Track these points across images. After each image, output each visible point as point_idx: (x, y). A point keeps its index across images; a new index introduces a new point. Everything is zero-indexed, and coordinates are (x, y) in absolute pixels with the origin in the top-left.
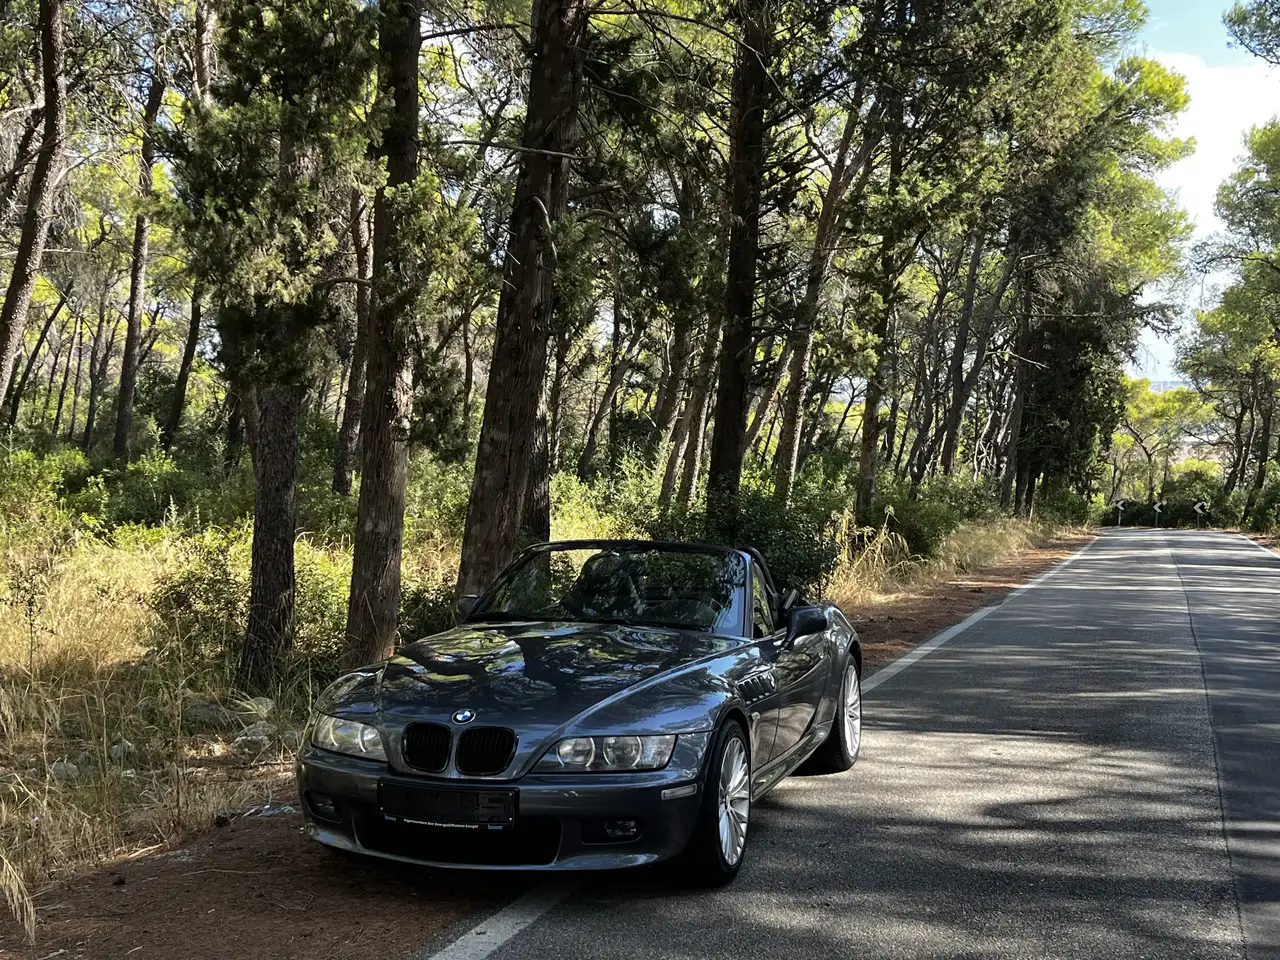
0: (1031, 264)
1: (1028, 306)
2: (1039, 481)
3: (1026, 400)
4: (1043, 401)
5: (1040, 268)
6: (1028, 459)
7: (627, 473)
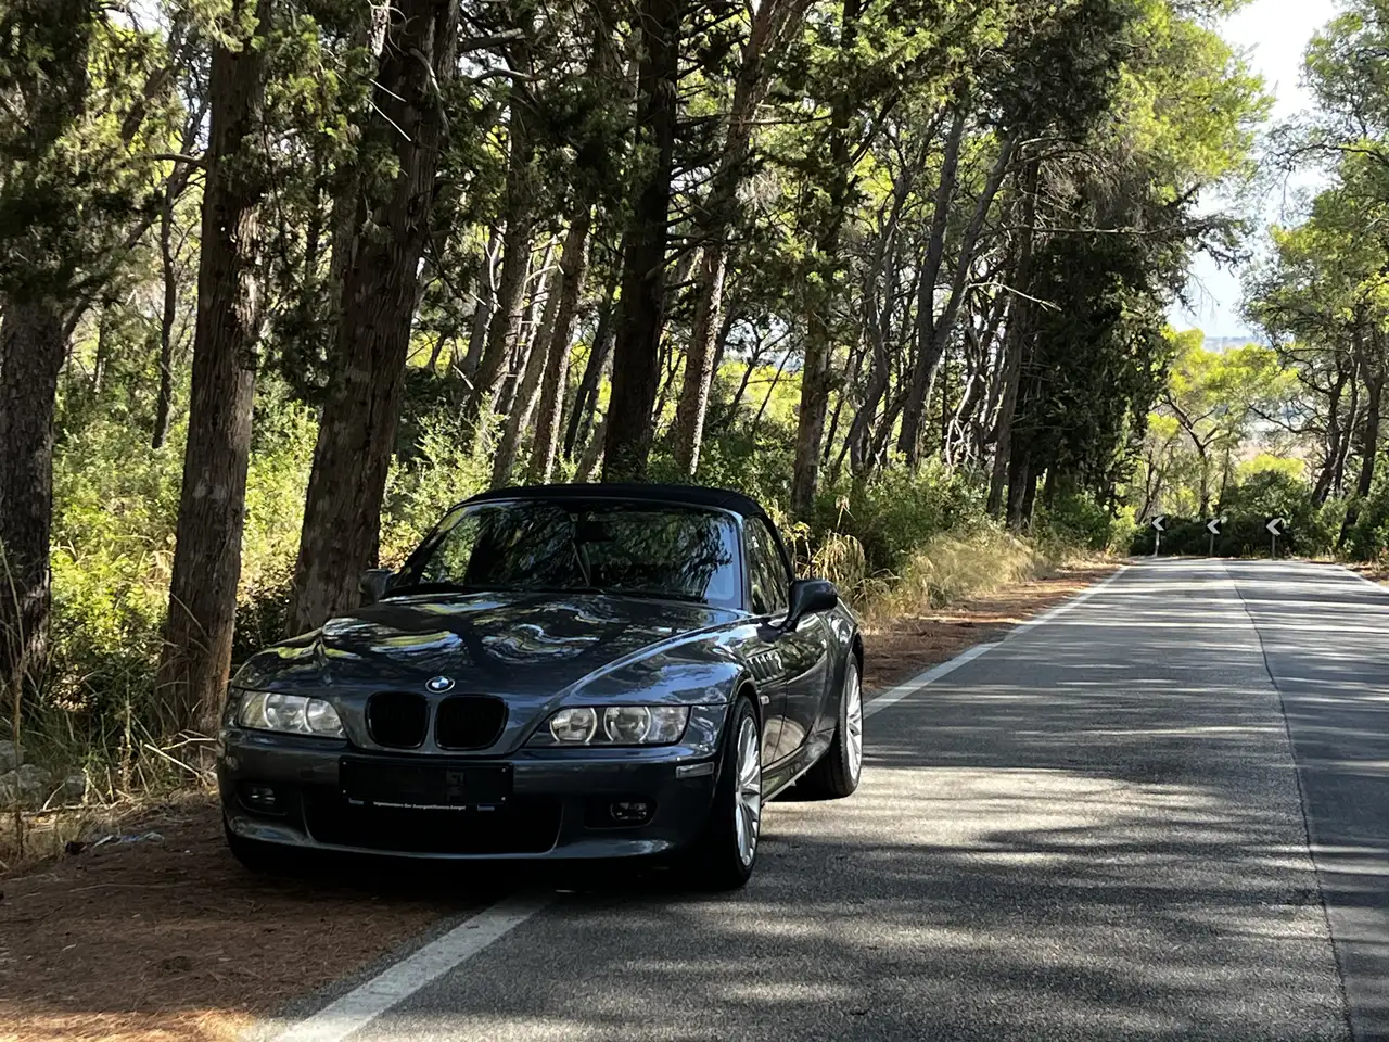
0: (1036, 152)
1: (1031, 218)
2: (1040, 484)
3: (1026, 357)
4: (1052, 360)
5: (1047, 158)
6: (1028, 448)
7: (433, 458)
